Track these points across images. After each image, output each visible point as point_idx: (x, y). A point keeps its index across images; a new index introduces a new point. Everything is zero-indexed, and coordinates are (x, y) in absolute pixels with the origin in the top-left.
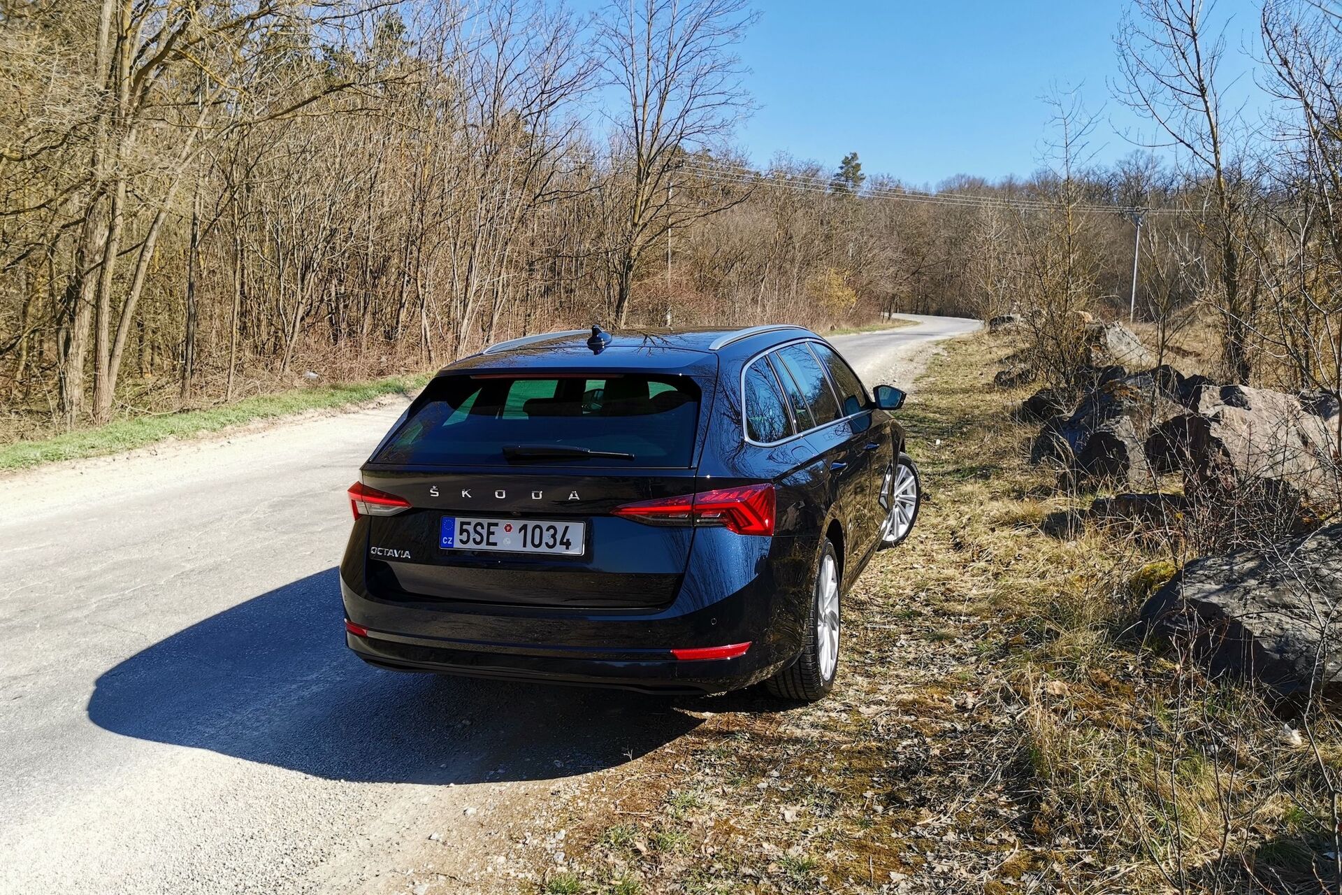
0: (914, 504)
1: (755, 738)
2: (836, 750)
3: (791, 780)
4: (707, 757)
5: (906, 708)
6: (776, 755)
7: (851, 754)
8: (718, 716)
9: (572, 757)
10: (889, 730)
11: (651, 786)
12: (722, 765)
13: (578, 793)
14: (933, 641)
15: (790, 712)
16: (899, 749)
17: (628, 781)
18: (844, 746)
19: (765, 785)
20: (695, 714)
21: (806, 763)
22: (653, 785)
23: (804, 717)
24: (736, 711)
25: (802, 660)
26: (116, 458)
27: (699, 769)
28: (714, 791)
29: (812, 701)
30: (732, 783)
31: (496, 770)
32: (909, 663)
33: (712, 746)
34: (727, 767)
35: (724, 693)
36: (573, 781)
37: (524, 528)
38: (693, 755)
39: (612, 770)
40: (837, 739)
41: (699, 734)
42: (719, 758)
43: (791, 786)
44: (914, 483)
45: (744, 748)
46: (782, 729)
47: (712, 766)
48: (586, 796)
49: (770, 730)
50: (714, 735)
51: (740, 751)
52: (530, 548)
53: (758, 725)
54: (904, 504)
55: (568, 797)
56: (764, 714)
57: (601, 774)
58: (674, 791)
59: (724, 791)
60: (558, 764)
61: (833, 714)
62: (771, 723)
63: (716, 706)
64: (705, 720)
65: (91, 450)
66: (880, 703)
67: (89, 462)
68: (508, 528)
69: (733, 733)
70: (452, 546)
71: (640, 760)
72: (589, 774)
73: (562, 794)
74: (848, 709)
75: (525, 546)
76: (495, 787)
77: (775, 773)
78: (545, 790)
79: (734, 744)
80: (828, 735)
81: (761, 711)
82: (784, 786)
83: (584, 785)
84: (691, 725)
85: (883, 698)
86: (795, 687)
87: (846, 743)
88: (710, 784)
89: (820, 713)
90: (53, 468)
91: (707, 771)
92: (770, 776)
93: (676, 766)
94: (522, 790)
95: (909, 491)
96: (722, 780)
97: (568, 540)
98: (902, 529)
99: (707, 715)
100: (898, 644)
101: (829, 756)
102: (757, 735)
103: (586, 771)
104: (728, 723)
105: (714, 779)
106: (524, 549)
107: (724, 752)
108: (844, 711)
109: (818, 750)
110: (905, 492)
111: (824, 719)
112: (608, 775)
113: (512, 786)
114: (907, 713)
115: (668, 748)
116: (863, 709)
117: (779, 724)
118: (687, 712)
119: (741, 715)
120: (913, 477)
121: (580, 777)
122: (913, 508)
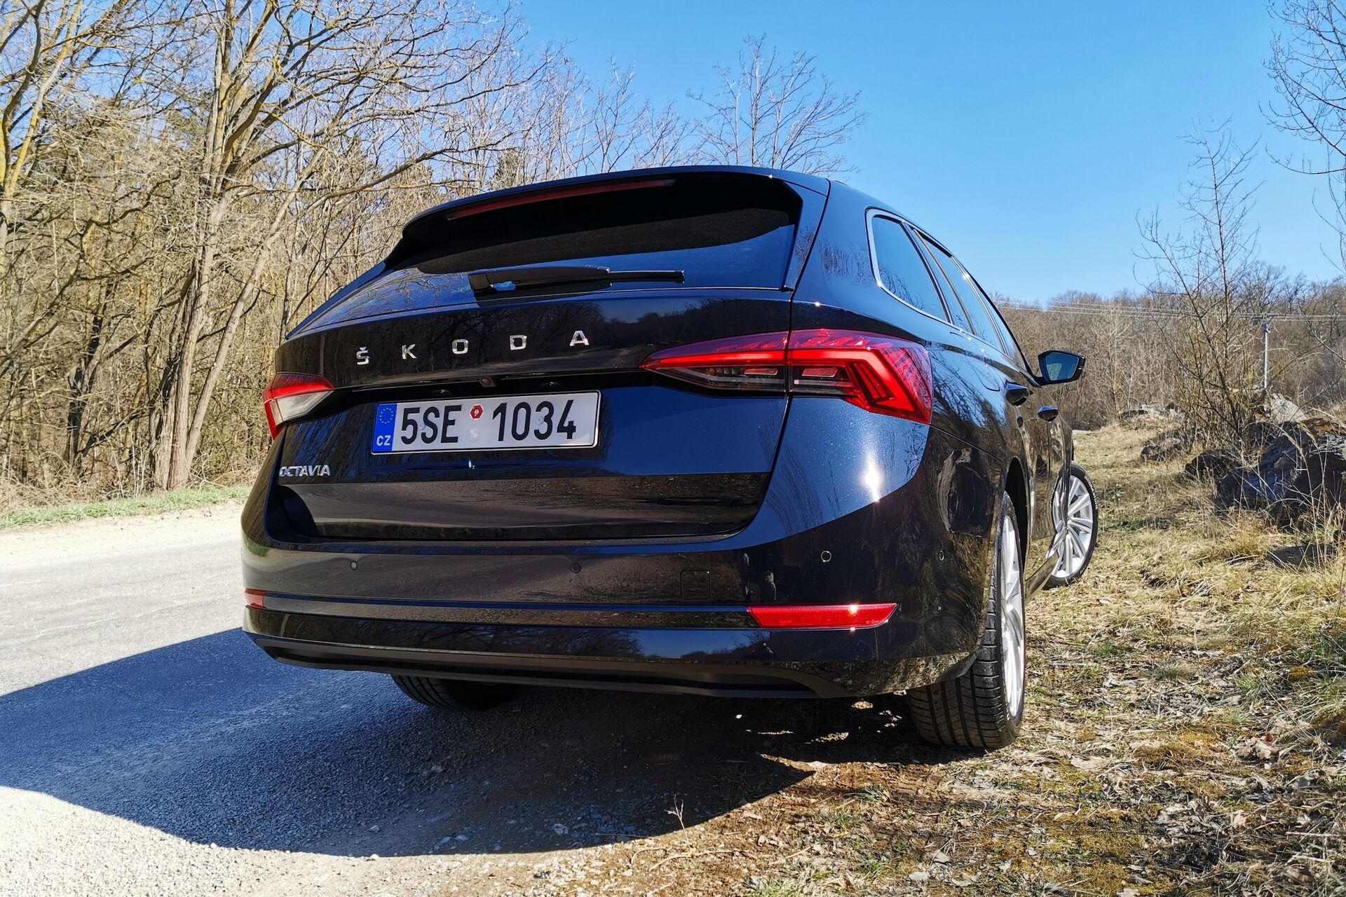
0: (1090, 531)
1: (898, 799)
2: (1046, 820)
3: (974, 868)
4: (817, 826)
5: (1156, 760)
6: (940, 826)
7: (1075, 828)
8: (834, 768)
9: (584, 819)
10: (1134, 790)
11: (712, 870)
12: (843, 840)
13: (581, 876)
14: (1159, 679)
15: (953, 764)
16: (1164, 818)
17: (674, 860)
18: (1060, 815)
19: (924, 876)
20: (797, 765)
21: (995, 840)
22: (719, 869)
23: (979, 772)
24: (864, 760)
25: (975, 670)
26: (165, 516)
27: (803, 845)
28: (829, 881)
29: (992, 749)
30: (863, 869)
31: (454, 835)
32: (1132, 705)
33: (825, 810)
34: (853, 843)
35: (844, 735)
36: (577, 856)
37: (502, 409)
38: (792, 823)
39: (650, 841)
40: (1043, 803)
41: (802, 792)
42: (839, 828)
43: (974, 878)
44: (1089, 503)
45: (881, 815)
46: (944, 787)
47: (826, 839)
48: (594, 882)
49: (924, 789)
50: (829, 794)
51: (875, 818)
52: (509, 442)
53: (902, 781)
54: (1077, 530)
55: (561, 882)
56: (912, 767)
57: (628, 846)
58: (754, 879)
59: (848, 883)
60: (560, 829)
61: (1030, 769)
62: (925, 779)
63: (833, 754)
64: (812, 773)
65: (140, 509)
66: (1105, 753)
67: (132, 520)
68: (477, 413)
69: (861, 790)
70: (389, 449)
71: (700, 828)
72: (609, 847)
73: (552, 878)
74: (1052, 760)
75: (501, 438)
76: (443, 861)
77: (943, 857)
78: (527, 869)
79: (864, 808)
80: (1027, 799)
81: (906, 762)
82: (961, 878)
83: (596, 863)
84: (790, 779)
85: (1108, 746)
86: (963, 720)
87: (1060, 810)
88: (823, 869)
89: (1004, 767)
90: (92, 522)
91: (817, 847)
92: (932, 861)
93: (762, 839)
94: (486, 869)
95: (1083, 513)
96: (845, 863)
97: (571, 423)
98: (1077, 563)
99: (817, 765)
100: (1107, 684)
101: (1036, 830)
102: (905, 795)
103: (604, 841)
104: (852, 777)
105: (829, 861)
106: (501, 444)
107: (846, 819)
108: (1047, 764)
109: (1014, 821)
110: (1077, 514)
111: (1015, 775)
112: (640, 849)
113: (471, 861)
114: (1156, 765)
115: (749, 811)
116: (1077, 762)
117: (939, 780)
118: (786, 762)
119: (872, 767)
120: (1088, 495)
121: (591, 851)
122: (1089, 536)
